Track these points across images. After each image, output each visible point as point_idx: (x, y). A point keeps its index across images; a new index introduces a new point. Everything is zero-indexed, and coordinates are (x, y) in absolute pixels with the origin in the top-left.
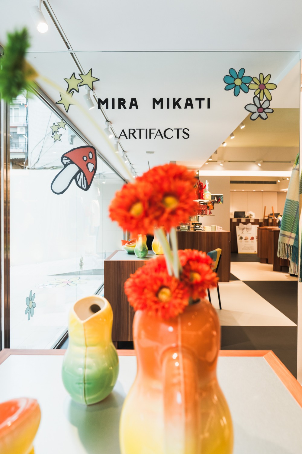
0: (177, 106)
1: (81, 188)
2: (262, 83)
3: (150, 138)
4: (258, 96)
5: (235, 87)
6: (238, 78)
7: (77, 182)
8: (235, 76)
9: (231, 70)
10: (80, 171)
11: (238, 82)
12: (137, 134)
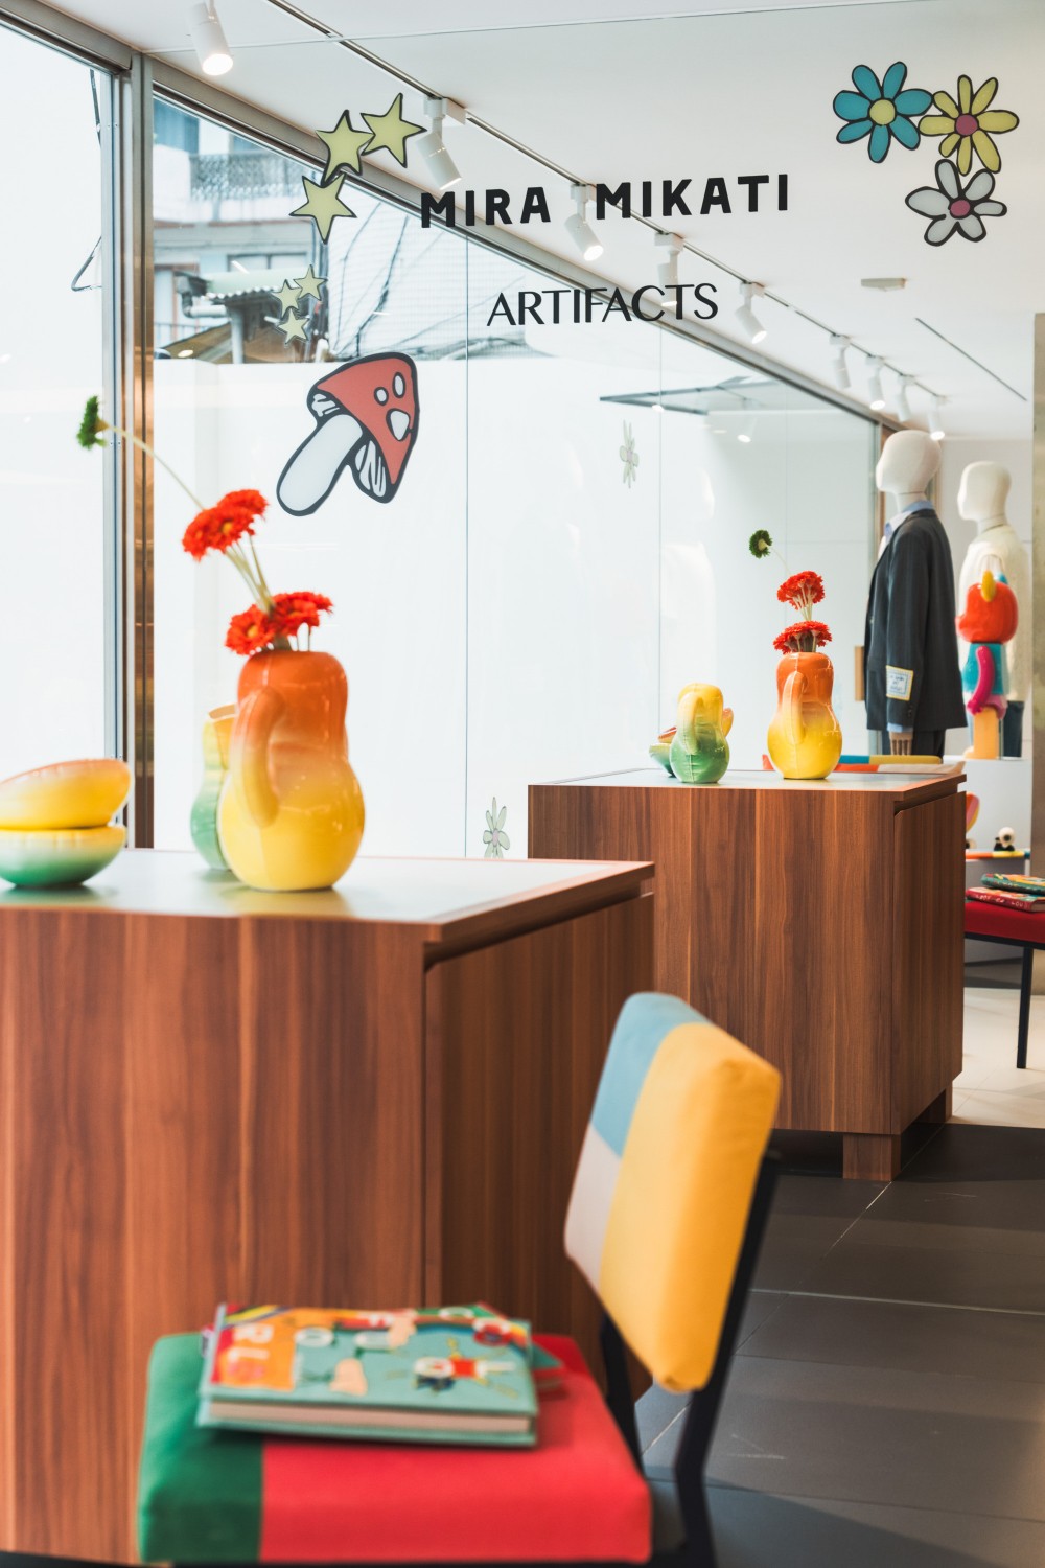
0: (675, 208)
1: (370, 493)
2: (965, 110)
3: (589, 319)
4: (953, 158)
5: (871, 131)
6: (883, 98)
7: (356, 474)
8: (874, 93)
9: (861, 72)
10: (367, 437)
11: (883, 113)
12: (545, 310)
